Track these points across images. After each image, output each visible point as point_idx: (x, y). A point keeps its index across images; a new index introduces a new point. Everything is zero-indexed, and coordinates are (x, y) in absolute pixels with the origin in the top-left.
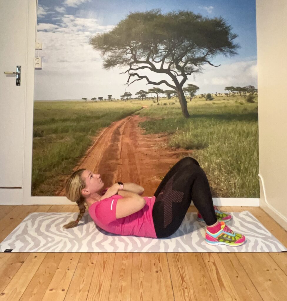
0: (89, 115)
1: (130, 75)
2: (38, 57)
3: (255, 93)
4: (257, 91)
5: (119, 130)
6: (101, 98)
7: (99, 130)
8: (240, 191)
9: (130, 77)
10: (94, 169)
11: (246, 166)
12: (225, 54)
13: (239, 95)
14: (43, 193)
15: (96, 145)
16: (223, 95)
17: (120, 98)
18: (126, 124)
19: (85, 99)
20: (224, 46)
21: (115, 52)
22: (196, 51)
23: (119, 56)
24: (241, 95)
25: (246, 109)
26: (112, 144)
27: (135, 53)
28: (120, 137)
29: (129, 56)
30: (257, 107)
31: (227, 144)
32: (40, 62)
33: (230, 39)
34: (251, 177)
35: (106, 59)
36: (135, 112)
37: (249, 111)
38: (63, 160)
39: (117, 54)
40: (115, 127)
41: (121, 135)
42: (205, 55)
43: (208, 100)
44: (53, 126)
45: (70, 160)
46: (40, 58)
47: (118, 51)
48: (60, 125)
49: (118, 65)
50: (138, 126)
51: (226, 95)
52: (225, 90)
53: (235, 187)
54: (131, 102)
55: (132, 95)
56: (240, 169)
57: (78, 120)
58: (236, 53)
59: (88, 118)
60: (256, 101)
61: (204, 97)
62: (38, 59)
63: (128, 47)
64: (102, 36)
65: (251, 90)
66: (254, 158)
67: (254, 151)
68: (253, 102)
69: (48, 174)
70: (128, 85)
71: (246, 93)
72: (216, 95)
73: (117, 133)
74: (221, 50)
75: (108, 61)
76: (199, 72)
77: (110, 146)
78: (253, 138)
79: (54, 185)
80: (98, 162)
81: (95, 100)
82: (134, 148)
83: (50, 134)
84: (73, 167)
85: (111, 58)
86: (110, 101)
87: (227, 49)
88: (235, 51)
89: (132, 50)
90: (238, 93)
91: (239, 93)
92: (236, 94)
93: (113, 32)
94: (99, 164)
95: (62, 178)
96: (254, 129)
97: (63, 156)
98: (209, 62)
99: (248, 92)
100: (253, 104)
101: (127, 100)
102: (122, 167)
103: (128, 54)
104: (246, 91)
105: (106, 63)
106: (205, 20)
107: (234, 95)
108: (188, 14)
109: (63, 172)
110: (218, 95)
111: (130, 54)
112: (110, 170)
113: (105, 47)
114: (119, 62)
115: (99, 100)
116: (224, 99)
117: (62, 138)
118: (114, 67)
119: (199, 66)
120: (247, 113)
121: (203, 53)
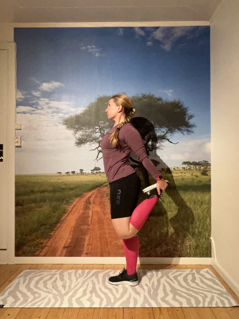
0: (63, 187)
1: (99, 152)
2: (17, 136)
3: (209, 167)
4: (210, 165)
5: (90, 200)
6: (73, 172)
7: (73, 200)
8: (194, 252)
9: (99, 153)
10: (68, 234)
11: (200, 230)
12: (183, 133)
13: (195, 169)
14: (25, 254)
15: (69, 213)
16: (181, 169)
17: (90, 172)
18: (96, 194)
19: (60, 173)
20: (182, 125)
21: (86, 132)
22: (157, 130)
23: (89, 135)
24: (196, 169)
25: (200, 181)
26: (84, 211)
27: (103, 133)
28: (91, 206)
29: (98, 135)
30: (211, 179)
31: (183, 212)
32: (19, 141)
33: (187, 119)
34: (204, 240)
35: (78, 138)
36: (103, 184)
37: (203, 183)
38: (41, 226)
39: (87, 133)
40: (87, 197)
41: (91, 204)
42: (165, 133)
43: (167, 173)
44: (33, 197)
45: (48, 226)
46: (19, 137)
47: (88, 130)
48: (38, 196)
49: (88, 143)
50: (107, 196)
51: (183, 169)
52: (183, 164)
53: (190, 248)
54: (100, 175)
55: (101, 169)
56: (195, 233)
57: (54, 191)
58: (192, 132)
59: (62, 190)
60: (210, 174)
61: (164, 171)
62: (18, 138)
63: (97, 127)
64: (74, 117)
65: (205, 164)
66: (207, 223)
67: (207, 218)
68: (207, 175)
69: (29, 238)
70: (97, 161)
71: (200, 167)
72: (174, 169)
73: (88, 202)
74: (179, 130)
75: (79, 140)
76: (159, 149)
77: (82, 213)
78: (206, 206)
79: (35, 247)
80: (72, 228)
81: (68, 174)
82: (103, 216)
83: (30, 203)
84: (51, 232)
85: (82, 136)
86: (81, 175)
87: (184, 128)
88: (192, 130)
89: (100, 130)
90: (193, 167)
91: (195, 167)
92: (192, 168)
93: (84, 114)
94: (72, 229)
95: (42, 241)
96: (207, 198)
97: (41, 222)
98: (168, 140)
99: (202, 166)
100: (206, 177)
101: (96, 174)
102: (93, 231)
103: (97, 133)
104: (201, 166)
105: (78, 141)
106: (165, 102)
107: (190, 169)
108: (151, 97)
109: (42, 236)
110: (176, 169)
111: (98, 133)
112: (82, 234)
113: (76, 126)
114: (89, 140)
115: (72, 174)
116: (182, 173)
117: (40, 207)
118: (85, 145)
119: (160, 144)
120: (201, 184)
121: (163, 132)
